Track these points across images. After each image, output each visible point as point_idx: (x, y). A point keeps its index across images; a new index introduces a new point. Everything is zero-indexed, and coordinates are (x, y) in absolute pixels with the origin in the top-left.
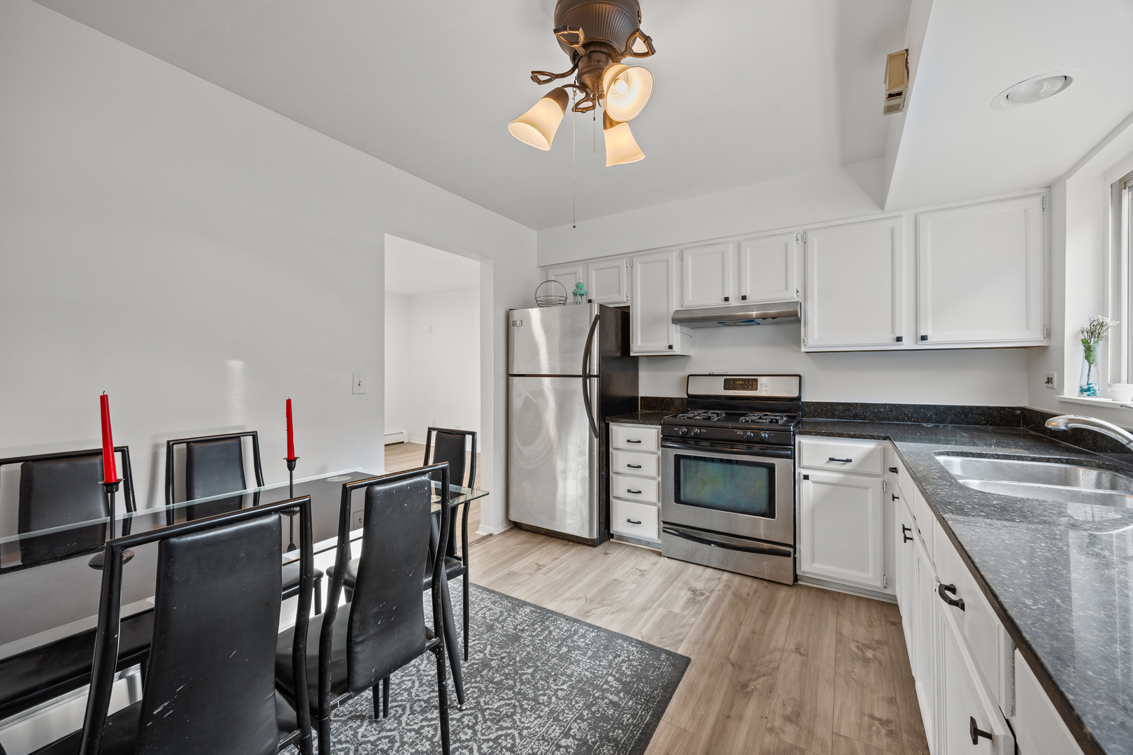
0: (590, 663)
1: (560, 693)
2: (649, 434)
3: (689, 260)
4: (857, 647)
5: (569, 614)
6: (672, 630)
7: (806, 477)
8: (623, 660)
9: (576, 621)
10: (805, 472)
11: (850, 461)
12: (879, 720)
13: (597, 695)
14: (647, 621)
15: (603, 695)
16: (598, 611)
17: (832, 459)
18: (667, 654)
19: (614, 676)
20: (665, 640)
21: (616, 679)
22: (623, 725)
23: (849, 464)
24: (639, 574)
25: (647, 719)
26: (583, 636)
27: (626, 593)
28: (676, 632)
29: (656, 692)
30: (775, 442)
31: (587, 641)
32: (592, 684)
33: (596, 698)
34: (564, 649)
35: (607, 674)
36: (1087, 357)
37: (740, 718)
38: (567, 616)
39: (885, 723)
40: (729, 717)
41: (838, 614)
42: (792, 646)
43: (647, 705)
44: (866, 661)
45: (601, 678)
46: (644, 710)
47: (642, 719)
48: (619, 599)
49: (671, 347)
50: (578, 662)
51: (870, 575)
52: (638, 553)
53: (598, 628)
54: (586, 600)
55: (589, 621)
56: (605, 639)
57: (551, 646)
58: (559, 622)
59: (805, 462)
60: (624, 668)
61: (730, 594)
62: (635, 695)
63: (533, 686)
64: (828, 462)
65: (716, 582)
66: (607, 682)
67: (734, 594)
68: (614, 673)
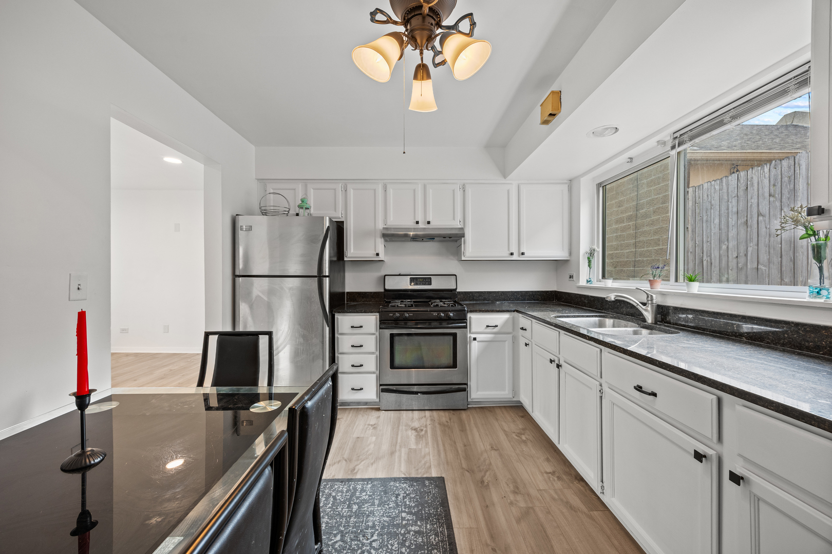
0: (382, 509)
1: (374, 544)
2: (370, 320)
3: (391, 191)
4: (516, 435)
5: (340, 477)
6: (420, 462)
7: (475, 339)
8: (403, 496)
9: (349, 480)
10: (473, 336)
11: (497, 326)
12: (550, 473)
13: (402, 532)
14: (400, 460)
15: (407, 530)
16: (361, 466)
17: (488, 326)
18: (428, 480)
19: (405, 512)
20: (420, 471)
21: (408, 513)
22: (434, 545)
23: (497, 328)
24: (372, 428)
25: (446, 533)
26: (363, 490)
27: (372, 446)
28: (423, 462)
29: (439, 510)
30: (457, 318)
31: (368, 493)
32: (394, 526)
33: (403, 535)
34: (354, 507)
35: (399, 512)
36: (589, 266)
37: (493, 504)
38: (340, 479)
39: (553, 473)
40: (487, 506)
41: (497, 420)
42: (489, 447)
43: (439, 523)
44: (524, 442)
45: (397, 517)
46: (440, 527)
47: (443, 534)
48: (370, 452)
49: (378, 254)
50: (372, 512)
51: (507, 392)
52: (362, 412)
53: (370, 479)
54: (346, 460)
55: (358, 476)
56: (380, 486)
57: (342, 509)
58: (336, 487)
59: (473, 330)
60: (408, 503)
61: (437, 425)
62: (427, 519)
63: (349, 549)
64: (486, 328)
65: (424, 419)
66: (403, 519)
67: (440, 424)
68: (404, 509)
